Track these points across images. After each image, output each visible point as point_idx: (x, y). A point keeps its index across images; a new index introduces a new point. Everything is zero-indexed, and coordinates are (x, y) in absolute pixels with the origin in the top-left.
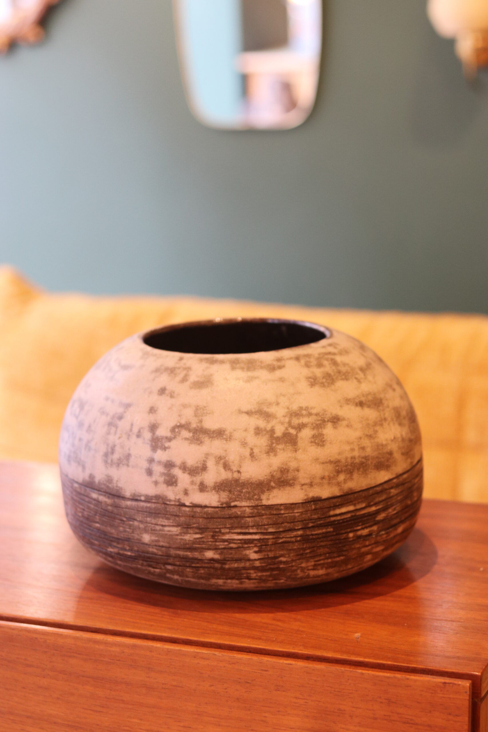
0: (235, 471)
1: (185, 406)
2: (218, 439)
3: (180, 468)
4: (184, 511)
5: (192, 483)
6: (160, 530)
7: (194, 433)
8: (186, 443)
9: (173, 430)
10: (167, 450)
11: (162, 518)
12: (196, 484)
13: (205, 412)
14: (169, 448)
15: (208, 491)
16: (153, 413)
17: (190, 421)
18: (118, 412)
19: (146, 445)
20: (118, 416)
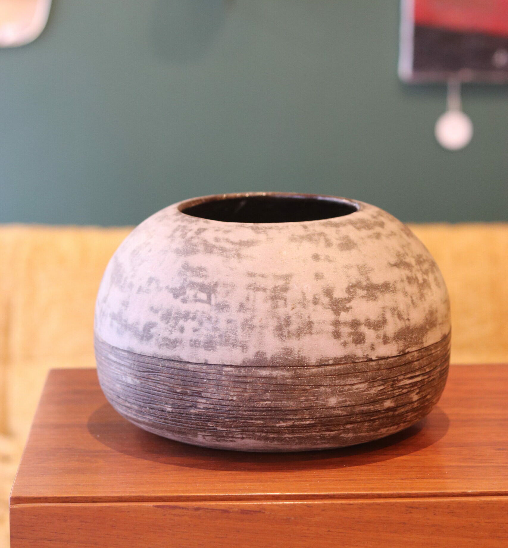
0: (406, 320)
1: (348, 267)
2: (387, 292)
3: (365, 325)
4: (371, 366)
5: (378, 337)
6: (349, 390)
7: (367, 290)
8: (364, 301)
9: (348, 290)
10: (350, 310)
11: (351, 377)
12: (380, 338)
13: (366, 269)
14: (351, 308)
15: (389, 343)
16: (320, 279)
17: (359, 280)
18: (277, 285)
19: (328, 310)
20: (280, 288)
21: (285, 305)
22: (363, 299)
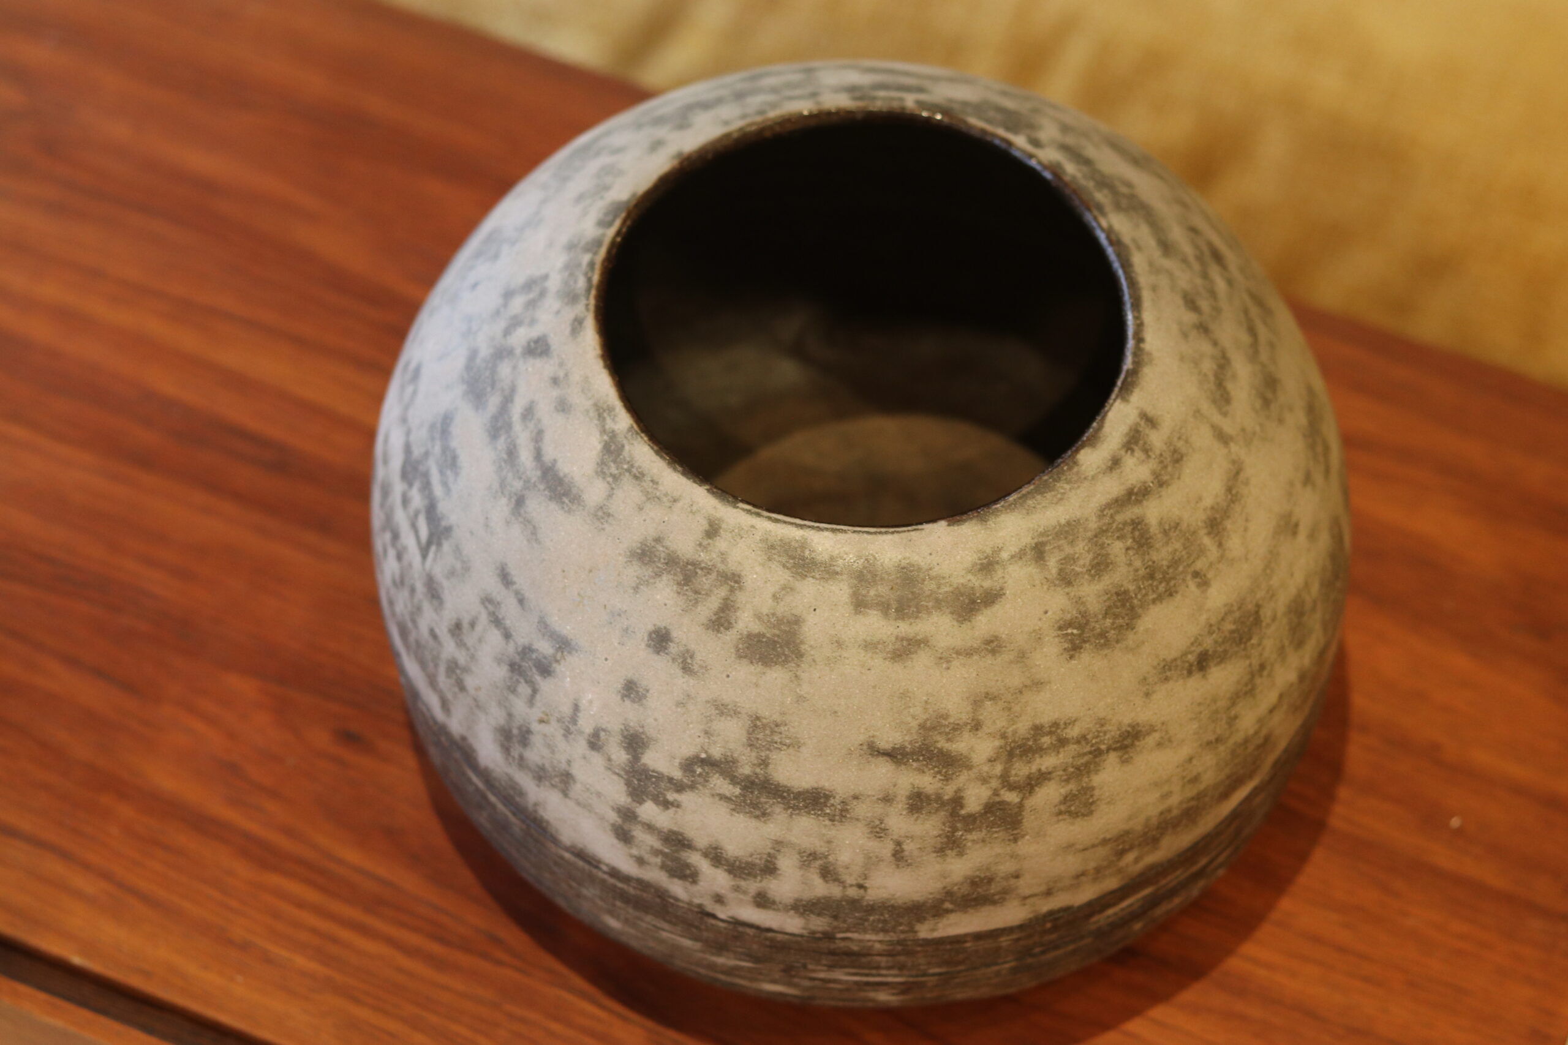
0: (851, 886)
1: (723, 709)
2: (809, 813)
3: (706, 855)
4: (713, 925)
5: (737, 889)
6: (649, 930)
7: (744, 788)
8: (723, 809)
9: (689, 765)
10: (672, 810)
11: (656, 916)
12: (745, 893)
13: (776, 738)
14: (676, 805)
15: (776, 910)
16: (633, 701)
17: (736, 755)
18: (535, 647)
19: (615, 777)
20: (537, 657)
21: (531, 701)
22: (725, 804)
